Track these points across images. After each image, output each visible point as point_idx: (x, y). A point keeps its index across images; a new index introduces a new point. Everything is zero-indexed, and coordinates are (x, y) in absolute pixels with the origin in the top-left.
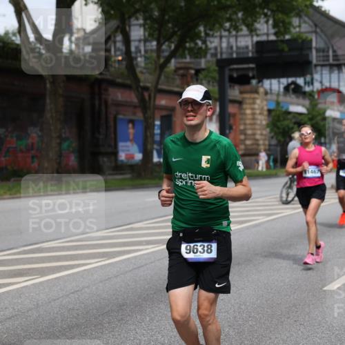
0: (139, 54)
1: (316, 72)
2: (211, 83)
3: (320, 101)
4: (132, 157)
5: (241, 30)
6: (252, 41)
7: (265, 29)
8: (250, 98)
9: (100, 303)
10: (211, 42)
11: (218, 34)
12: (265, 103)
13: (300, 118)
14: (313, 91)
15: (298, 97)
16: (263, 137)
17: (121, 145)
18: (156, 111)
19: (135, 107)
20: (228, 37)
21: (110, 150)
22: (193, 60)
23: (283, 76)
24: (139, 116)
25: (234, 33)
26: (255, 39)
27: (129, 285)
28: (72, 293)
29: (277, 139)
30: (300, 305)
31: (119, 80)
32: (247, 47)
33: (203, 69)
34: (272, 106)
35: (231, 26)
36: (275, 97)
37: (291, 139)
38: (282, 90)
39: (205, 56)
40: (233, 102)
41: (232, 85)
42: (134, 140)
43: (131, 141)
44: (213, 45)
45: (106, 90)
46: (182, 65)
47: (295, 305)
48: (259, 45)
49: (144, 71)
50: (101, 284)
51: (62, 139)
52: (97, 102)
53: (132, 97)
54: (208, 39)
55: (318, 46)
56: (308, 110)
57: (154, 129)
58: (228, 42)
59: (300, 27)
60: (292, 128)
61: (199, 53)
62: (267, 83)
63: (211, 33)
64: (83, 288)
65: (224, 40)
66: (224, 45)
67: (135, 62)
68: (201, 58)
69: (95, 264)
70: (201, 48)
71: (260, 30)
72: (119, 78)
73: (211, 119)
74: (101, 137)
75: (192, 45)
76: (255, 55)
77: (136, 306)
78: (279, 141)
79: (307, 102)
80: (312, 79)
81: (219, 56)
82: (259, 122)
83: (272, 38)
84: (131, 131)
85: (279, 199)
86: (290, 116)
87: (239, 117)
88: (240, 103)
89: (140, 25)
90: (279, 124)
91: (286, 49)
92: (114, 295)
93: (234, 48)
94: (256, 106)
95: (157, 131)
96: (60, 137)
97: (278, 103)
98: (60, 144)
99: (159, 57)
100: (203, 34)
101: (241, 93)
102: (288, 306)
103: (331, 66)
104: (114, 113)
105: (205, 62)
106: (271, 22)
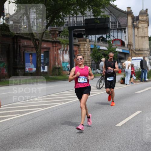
1: (111, 33)
2: (66, 37)
3: (113, 45)
4: (31, 69)
5: (78, 14)
6: (83, 19)
7: (89, 14)
8: (83, 44)
9: (18, 134)
10: (66, 19)
11: (69, 16)
12: (89, 45)
13: (105, 52)
14: (110, 40)
15: (103, 43)
16: (89, 60)
18: (42, 49)
20: (73, 17)
21: (21, 67)
22: (57, 27)
23: (97, 34)
24: (34, 52)
25: (75, 15)
26: (85, 18)
27: (31, 126)
29: (95, 61)
30: (106, 133)
32: (81, 22)
33: (62, 31)
34: (93, 47)
35: (74, 12)
36: (94, 43)
37: (101, 61)
38: (97, 40)
39: (63, 26)
40: (76, 45)
41: (75, 38)
42: (32, 62)
43: (31, 62)
44: (66, 21)
45: (20, 40)
46: (53, 29)
47: (103, 133)
50: (18, 126)
52: (16, 46)
53: (31, 44)
54: (64, 18)
55: (112, 21)
56: (108, 48)
57: (41, 57)
58: (73, 19)
59: (105, 13)
60: (101, 56)
62: (90, 37)
63: (66, 15)
64: (11, 127)
65: (71, 18)
66: (71, 21)
68: (61, 26)
69: (15, 116)
70: (61, 22)
71: (87, 14)
72: (25, 35)
73: (66, 53)
74: (18, 61)
77: (34, 135)
78: (96, 62)
79: (108, 45)
80: (110, 35)
81: (69, 26)
82: (87, 54)
83: (92, 17)
84: (31, 58)
85: (96, 87)
86: (100, 51)
87: (78, 52)
88: (79, 46)
90: (95, 55)
91: (99, 22)
92: (24, 130)
93: (76, 22)
94: (86, 47)
95: (42, 58)
97: (95, 46)
100: (62, 16)
101: (79, 41)
102: (100, 133)
103: (118, 29)
104: (23, 50)
105: (63, 28)
106: (91, 11)
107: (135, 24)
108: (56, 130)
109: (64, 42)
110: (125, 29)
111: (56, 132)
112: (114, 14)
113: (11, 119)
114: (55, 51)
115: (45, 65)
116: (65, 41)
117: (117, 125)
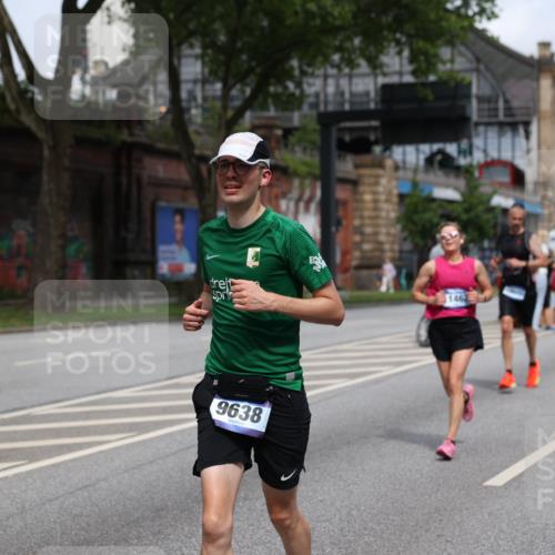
0: (193, 104)
1: (477, 135)
2: (308, 151)
3: (484, 181)
4: (179, 268)
5: (358, 65)
6: (376, 84)
7: (397, 65)
8: (371, 176)
9: (124, 506)
10: (310, 85)
11: (320, 72)
12: (394, 183)
13: (450, 207)
14: (471, 166)
15: (447, 175)
16: (391, 239)
17: (162, 249)
19: (186, 188)
20: (337, 77)
21: (143, 257)
22: (280, 114)
23: (424, 142)
24: (192, 202)
25: (347, 70)
26: (381, 80)
27: (171, 477)
28: (80, 489)
29: (412, 241)
30: (445, 509)
31: (161, 146)
32: (367, 94)
33: (296, 129)
34: (406, 189)
35: (342, 59)
36: (410, 175)
38: (422, 162)
39: (299, 107)
40: (344, 181)
41: (342, 153)
42: (183, 242)
43: (178, 243)
44: (313, 89)
45: (140, 161)
46: (263, 122)
47: (437, 510)
48: (387, 90)
49: (201, 130)
50: (126, 475)
51: (66, 240)
52: (124, 180)
53: (181, 173)
54: (305, 79)
55: (481, 93)
56: (463, 195)
58: (338, 86)
59: (452, 62)
61: (290, 102)
62: (398, 152)
63: (310, 70)
64: (98, 480)
65: (331, 82)
66: (331, 89)
67: (186, 116)
68: (293, 110)
70: (293, 95)
71: (388, 66)
72: (160, 141)
73: (307, 209)
74: (131, 236)
75: (280, 89)
76: (379, 107)
78: (416, 245)
79: (462, 183)
80: (471, 146)
81: (322, 108)
82: (384, 214)
83: (408, 79)
84: (179, 227)
85: (414, 339)
86: (434, 206)
87: (352, 205)
88: (354, 183)
89: (196, 57)
90: (416, 218)
91: (431, 97)
92: (147, 492)
93: (347, 96)
94: (381, 189)
96: (63, 236)
97: (415, 184)
98: (63, 247)
99: (225, 108)
100: (297, 73)
101: (357, 166)
102: (426, 511)
103: (501, 125)
104: (152, 197)
105: (300, 117)
106: (406, 53)
109: (303, 169)
110: (527, 124)
112: (488, 69)
113: (101, 452)
116: (305, 164)
117: (489, 483)
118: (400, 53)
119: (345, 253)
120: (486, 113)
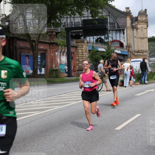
1: (110, 34)
2: (63, 39)
3: (112, 46)
4: (28, 72)
6: (81, 20)
7: (87, 14)
8: (81, 45)
11: (66, 16)
12: (87, 47)
13: (103, 53)
14: (108, 42)
15: (102, 44)
18: (38, 51)
19: (29, 49)
20: (70, 18)
22: (54, 28)
23: (95, 36)
24: (31, 53)
25: (73, 16)
26: (82, 19)
27: (27, 130)
29: (93, 63)
30: (104, 137)
32: (79, 22)
33: (59, 32)
34: (91, 49)
35: (72, 13)
36: (92, 45)
37: (99, 63)
38: (95, 41)
39: (60, 27)
40: (73, 47)
41: (72, 39)
43: (27, 64)
44: (64, 21)
45: (16, 42)
46: (50, 31)
47: (102, 137)
48: (84, 21)
52: (12, 47)
53: (28, 45)
54: (61, 19)
55: (110, 22)
56: (106, 50)
57: (38, 59)
58: (70, 20)
59: (102, 13)
60: (100, 58)
61: (57, 25)
62: (88, 38)
63: (63, 16)
65: (68, 19)
66: (69, 21)
68: (58, 27)
70: (58, 23)
71: (84, 15)
72: (21, 36)
73: (63, 55)
75: (54, 21)
78: (94, 64)
79: (106, 47)
80: (108, 37)
81: (66, 27)
82: (85, 56)
83: (90, 18)
84: (27, 60)
86: (98, 53)
87: (76, 53)
90: (93, 56)
91: (97, 23)
92: (21, 134)
93: (73, 23)
94: (84, 49)
97: (93, 47)
100: (59, 17)
101: (76, 43)
102: (99, 137)
103: (116, 30)
104: (20, 52)
105: (60, 29)
106: (89, 11)
107: (134, 24)
108: (54, 134)
109: (62, 44)
110: (123, 30)
111: (54, 136)
112: (112, 15)
114: (52, 52)
115: (42, 67)
116: (62, 42)
117: (116, 129)
118: (87, 11)
119: (74, 67)
120: (112, 27)
